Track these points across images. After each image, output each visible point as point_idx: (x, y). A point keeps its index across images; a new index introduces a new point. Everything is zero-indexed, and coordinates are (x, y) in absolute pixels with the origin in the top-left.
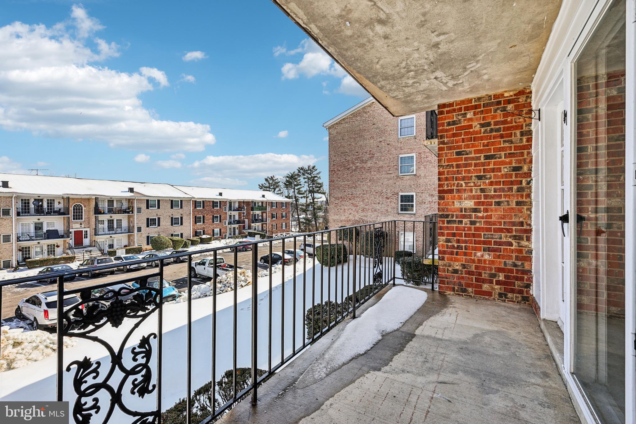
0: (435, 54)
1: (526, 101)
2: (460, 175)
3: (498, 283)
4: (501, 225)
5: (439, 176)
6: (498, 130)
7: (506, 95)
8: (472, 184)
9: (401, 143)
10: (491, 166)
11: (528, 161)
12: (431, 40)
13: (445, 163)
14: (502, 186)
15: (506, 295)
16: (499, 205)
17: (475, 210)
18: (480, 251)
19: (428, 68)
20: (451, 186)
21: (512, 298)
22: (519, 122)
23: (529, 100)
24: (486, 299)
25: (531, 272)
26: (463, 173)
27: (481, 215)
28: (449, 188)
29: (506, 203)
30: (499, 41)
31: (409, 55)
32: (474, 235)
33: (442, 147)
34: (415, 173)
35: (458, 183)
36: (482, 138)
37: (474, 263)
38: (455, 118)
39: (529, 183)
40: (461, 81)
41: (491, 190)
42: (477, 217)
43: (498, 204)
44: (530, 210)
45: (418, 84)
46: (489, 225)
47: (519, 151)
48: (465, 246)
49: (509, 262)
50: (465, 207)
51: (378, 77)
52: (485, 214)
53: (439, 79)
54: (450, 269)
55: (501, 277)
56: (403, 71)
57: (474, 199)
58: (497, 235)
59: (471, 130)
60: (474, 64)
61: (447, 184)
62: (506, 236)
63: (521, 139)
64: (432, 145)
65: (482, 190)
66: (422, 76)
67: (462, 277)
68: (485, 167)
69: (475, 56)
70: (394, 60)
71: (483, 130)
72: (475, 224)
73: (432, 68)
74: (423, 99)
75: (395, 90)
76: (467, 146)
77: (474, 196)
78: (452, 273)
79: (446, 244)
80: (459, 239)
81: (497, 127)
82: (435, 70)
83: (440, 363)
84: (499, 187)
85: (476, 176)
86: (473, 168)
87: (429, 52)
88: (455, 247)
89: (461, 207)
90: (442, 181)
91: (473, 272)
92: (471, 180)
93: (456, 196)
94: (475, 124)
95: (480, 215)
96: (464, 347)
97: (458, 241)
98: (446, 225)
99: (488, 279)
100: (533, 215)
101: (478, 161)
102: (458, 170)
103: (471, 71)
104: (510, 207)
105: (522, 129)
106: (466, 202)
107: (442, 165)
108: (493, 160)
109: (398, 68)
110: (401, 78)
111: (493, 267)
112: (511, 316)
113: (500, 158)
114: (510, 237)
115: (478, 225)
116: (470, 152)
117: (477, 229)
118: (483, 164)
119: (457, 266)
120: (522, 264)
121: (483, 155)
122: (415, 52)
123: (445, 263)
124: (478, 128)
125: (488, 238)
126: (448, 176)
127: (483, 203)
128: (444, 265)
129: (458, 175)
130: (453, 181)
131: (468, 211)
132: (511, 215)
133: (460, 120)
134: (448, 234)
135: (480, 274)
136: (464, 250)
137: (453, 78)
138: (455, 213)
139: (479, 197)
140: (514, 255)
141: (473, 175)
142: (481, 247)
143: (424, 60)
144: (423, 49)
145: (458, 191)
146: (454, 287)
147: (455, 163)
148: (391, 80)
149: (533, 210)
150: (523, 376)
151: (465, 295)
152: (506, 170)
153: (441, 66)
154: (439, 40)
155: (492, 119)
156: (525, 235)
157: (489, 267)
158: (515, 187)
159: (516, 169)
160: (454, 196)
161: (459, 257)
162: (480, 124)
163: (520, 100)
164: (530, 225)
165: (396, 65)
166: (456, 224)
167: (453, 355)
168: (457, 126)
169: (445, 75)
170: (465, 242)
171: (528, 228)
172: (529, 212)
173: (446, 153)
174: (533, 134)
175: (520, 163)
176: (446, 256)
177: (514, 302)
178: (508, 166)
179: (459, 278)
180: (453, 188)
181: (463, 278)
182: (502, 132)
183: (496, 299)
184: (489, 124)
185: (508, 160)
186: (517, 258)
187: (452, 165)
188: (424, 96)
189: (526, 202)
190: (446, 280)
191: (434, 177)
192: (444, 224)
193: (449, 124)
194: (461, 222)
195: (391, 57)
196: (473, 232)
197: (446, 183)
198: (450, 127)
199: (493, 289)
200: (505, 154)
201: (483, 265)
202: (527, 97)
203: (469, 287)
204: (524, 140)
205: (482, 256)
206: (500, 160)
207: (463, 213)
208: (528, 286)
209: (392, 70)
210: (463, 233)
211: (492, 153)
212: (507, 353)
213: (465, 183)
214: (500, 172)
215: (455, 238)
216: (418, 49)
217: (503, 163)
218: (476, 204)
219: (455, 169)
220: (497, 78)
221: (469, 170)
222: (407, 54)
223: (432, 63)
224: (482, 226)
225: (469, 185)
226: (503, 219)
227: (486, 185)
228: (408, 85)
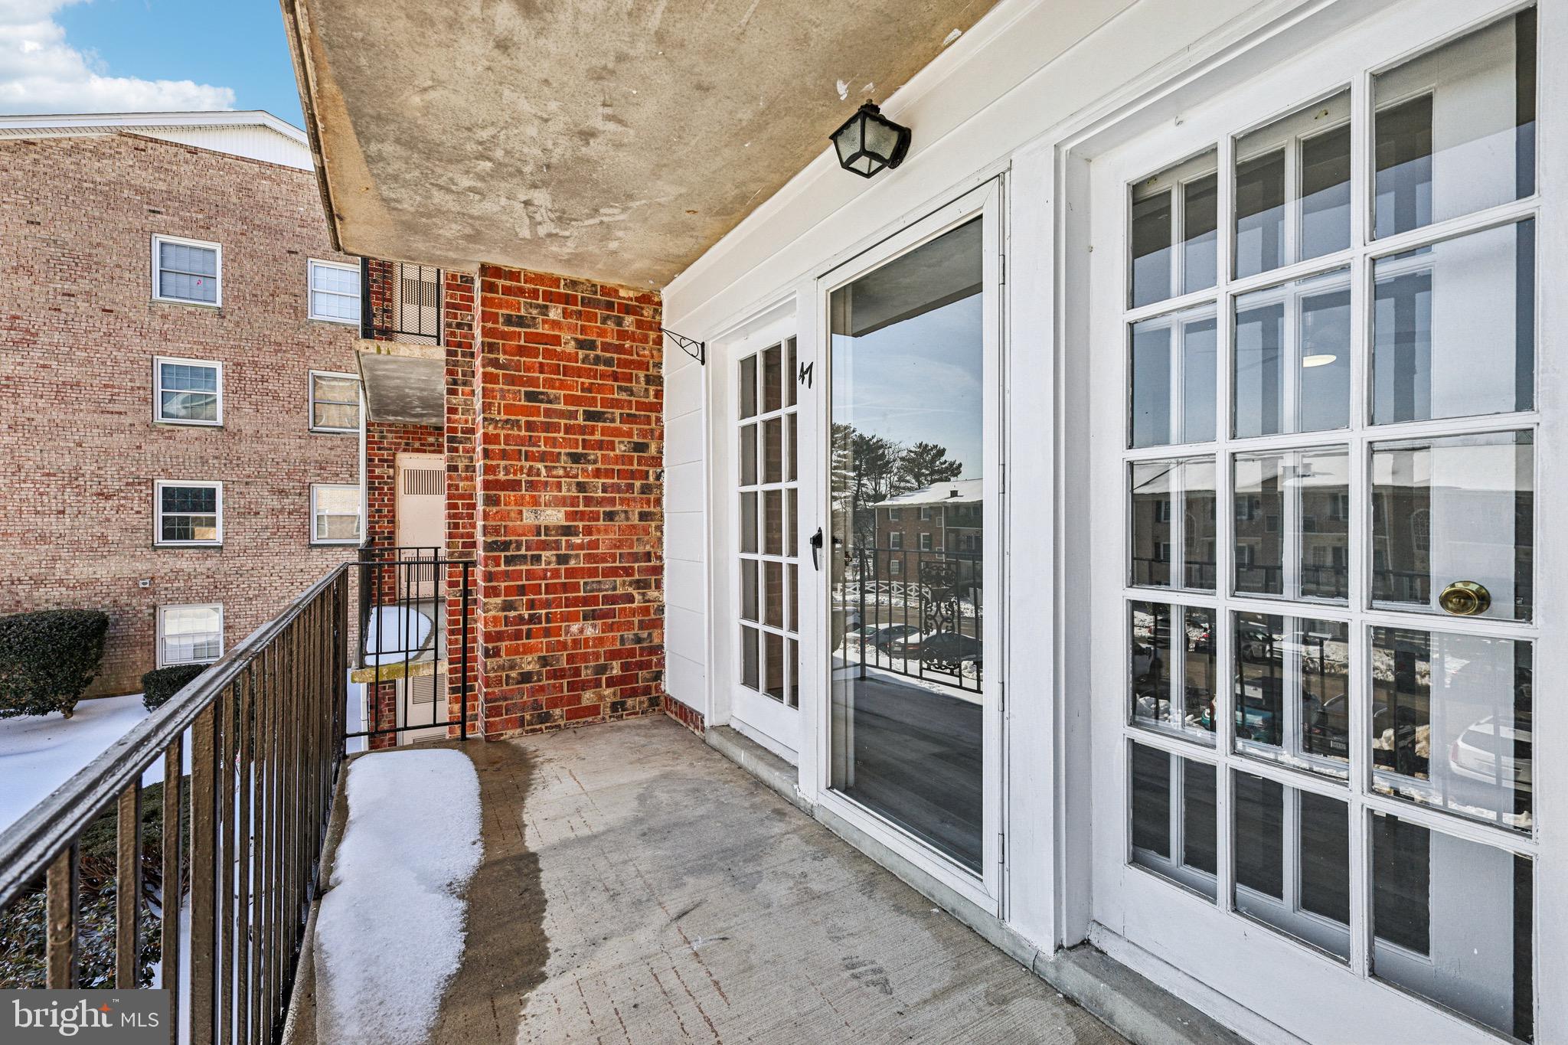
0: (570, 150)
1: (654, 317)
2: (535, 449)
3: (611, 682)
4: (615, 562)
5: (487, 446)
6: (608, 362)
7: (622, 293)
8: (561, 472)
9: (164, 317)
10: (597, 437)
11: (657, 434)
12: (587, 117)
13: (499, 413)
14: (616, 480)
15: (623, 704)
16: (612, 520)
17: (567, 531)
18: (577, 620)
19: (532, 174)
20: (515, 474)
21: (634, 707)
22: (644, 356)
23: (657, 318)
24: (590, 724)
25: (663, 647)
26: (542, 443)
27: (579, 541)
28: (511, 477)
29: (623, 516)
30: (683, 190)
31: (517, 120)
32: (565, 588)
33: (492, 374)
34: (220, 421)
35: (531, 467)
36: (579, 373)
37: (566, 650)
38: (522, 309)
39: (658, 477)
40: (567, 233)
41: (597, 488)
42: (570, 546)
43: (610, 516)
44: (660, 528)
45: (477, 197)
46: (595, 562)
47: (643, 413)
48: (547, 614)
49: (629, 635)
50: (546, 523)
51: (393, 127)
52: (587, 539)
53: (531, 208)
54: (513, 674)
55: (616, 671)
56: (471, 147)
57: (564, 505)
58: (607, 584)
59: (558, 349)
60: (616, 211)
61: (506, 468)
62: (624, 583)
63: (647, 390)
64: (380, 357)
65: (581, 487)
66: (503, 185)
67: (540, 686)
68: (586, 437)
69: (630, 197)
70: (473, 111)
71: (581, 354)
72: (567, 563)
73: (538, 177)
74: (457, 238)
75: (406, 184)
76: (549, 383)
77: (564, 498)
78: (519, 683)
79: (502, 614)
80: (533, 601)
81: (608, 355)
82: (540, 184)
83: (639, 882)
84: (611, 481)
85: (569, 454)
86: (562, 434)
87: (563, 141)
88: (524, 618)
89: (537, 522)
90: (492, 459)
91: (563, 670)
92: (558, 461)
93: (527, 498)
94: (566, 336)
95: (577, 540)
96: (646, 830)
97: (531, 605)
98: (503, 567)
99: (591, 680)
100: (665, 539)
101: (572, 422)
102: (530, 437)
103: (602, 222)
104: (629, 523)
105: (648, 370)
106: (549, 511)
107: (492, 419)
108: (600, 424)
109: (466, 134)
110: (450, 161)
111: (601, 650)
112: (654, 740)
113: (613, 421)
114: (630, 584)
115: (572, 563)
116: (557, 399)
117: (571, 573)
118: (582, 430)
119: (529, 663)
120: (650, 635)
121: (581, 409)
122: (536, 122)
123: (501, 662)
124: (571, 347)
125: (591, 591)
126: (507, 448)
127: (582, 516)
128: (499, 667)
129: (531, 449)
130: (520, 460)
131: (553, 532)
132: (632, 540)
133: (535, 318)
134: (509, 591)
135: (577, 672)
136: (544, 625)
137: (560, 219)
138: (524, 538)
139: (574, 502)
140: (636, 620)
141: (563, 451)
142: (578, 611)
143: (537, 151)
144: (557, 125)
145: (532, 485)
146: (523, 717)
147: (523, 419)
148: (420, 152)
149: (665, 528)
150: (762, 831)
151: (546, 728)
152: (623, 448)
153: (560, 182)
154: (601, 128)
155: (599, 335)
156: (654, 578)
157: (594, 653)
158: (638, 484)
159: (640, 447)
160: (523, 497)
161: (532, 641)
162: (576, 340)
163: (645, 313)
164: (660, 558)
165: (467, 124)
166: (525, 563)
167: (645, 856)
168: (528, 330)
169: (550, 207)
170: (547, 604)
171: (658, 563)
172: (659, 534)
173: (502, 390)
174: (665, 384)
175: (645, 437)
176: (503, 645)
177: (637, 713)
178: (626, 440)
179: (533, 692)
180: (519, 477)
181: (542, 689)
182: (615, 369)
183: (607, 717)
184: (591, 346)
185: (625, 427)
186: (642, 625)
187: (518, 421)
188: (468, 231)
189: (655, 514)
190: (505, 704)
191: (286, 441)
192: (499, 565)
193: (509, 320)
194: (537, 559)
195: (472, 98)
196: (563, 580)
197: (503, 463)
198: (512, 329)
199: (601, 698)
200: (621, 415)
201: (582, 651)
202: (656, 311)
203: (556, 706)
204: (652, 393)
205: (581, 631)
206: (612, 425)
207: (543, 538)
208: (658, 676)
209: (444, 132)
210: (543, 583)
211: (599, 409)
212: (711, 806)
213: (546, 467)
214: (613, 450)
215: (525, 598)
216: (546, 121)
217: (617, 432)
218: (570, 516)
219: (523, 433)
220: (627, 256)
221: (555, 438)
222: (515, 115)
223: (548, 167)
224: (582, 565)
225: (554, 473)
226: (618, 548)
227: (588, 476)
228: (454, 188)
